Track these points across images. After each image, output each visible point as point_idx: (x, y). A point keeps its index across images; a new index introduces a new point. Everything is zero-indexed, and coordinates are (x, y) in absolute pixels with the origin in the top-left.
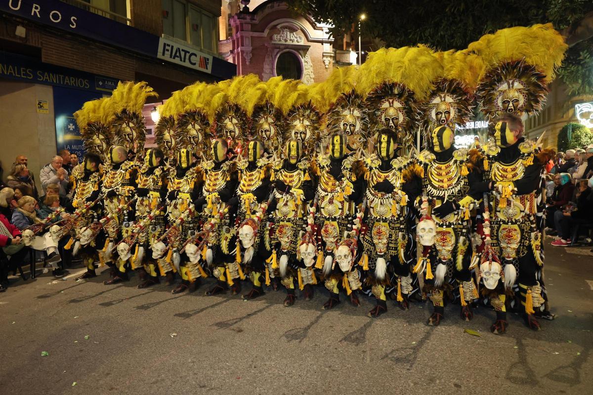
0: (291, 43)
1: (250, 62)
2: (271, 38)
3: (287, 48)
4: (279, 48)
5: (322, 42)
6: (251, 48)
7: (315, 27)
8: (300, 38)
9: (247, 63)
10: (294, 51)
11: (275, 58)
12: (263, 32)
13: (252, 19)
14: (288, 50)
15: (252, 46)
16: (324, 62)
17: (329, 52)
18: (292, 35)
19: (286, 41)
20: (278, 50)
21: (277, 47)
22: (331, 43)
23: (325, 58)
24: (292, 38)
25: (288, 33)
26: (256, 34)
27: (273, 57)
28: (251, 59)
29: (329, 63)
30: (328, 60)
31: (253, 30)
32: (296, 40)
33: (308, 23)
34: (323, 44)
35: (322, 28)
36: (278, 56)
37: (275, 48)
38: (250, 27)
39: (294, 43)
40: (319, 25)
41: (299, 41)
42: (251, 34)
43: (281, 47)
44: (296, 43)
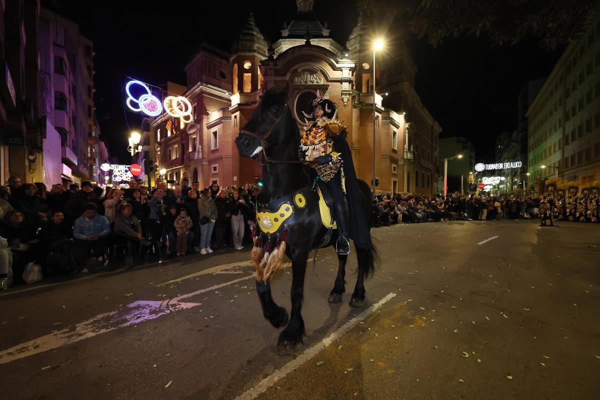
0: (311, 83)
2: (292, 80)
3: (307, 88)
4: (299, 89)
5: (341, 81)
7: (334, 68)
8: (320, 79)
10: (313, 91)
11: (295, 98)
12: (285, 75)
13: (275, 65)
14: (307, 90)
16: (343, 100)
17: (348, 89)
18: (312, 77)
19: (306, 82)
20: (298, 91)
21: (298, 88)
22: (350, 81)
23: (343, 96)
24: (311, 79)
25: (309, 76)
26: (278, 78)
27: (294, 97)
29: (348, 100)
30: (346, 98)
31: (276, 75)
32: (315, 81)
33: (328, 65)
34: (342, 84)
35: (341, 68)
36: (298, 96)
37: (296, 89)
38: (273, 72)
39: (313, 84)
40: (338, 66)
41: (319, 81)
42: (274, 78)
43: (301, 88)
44: (315, 83)
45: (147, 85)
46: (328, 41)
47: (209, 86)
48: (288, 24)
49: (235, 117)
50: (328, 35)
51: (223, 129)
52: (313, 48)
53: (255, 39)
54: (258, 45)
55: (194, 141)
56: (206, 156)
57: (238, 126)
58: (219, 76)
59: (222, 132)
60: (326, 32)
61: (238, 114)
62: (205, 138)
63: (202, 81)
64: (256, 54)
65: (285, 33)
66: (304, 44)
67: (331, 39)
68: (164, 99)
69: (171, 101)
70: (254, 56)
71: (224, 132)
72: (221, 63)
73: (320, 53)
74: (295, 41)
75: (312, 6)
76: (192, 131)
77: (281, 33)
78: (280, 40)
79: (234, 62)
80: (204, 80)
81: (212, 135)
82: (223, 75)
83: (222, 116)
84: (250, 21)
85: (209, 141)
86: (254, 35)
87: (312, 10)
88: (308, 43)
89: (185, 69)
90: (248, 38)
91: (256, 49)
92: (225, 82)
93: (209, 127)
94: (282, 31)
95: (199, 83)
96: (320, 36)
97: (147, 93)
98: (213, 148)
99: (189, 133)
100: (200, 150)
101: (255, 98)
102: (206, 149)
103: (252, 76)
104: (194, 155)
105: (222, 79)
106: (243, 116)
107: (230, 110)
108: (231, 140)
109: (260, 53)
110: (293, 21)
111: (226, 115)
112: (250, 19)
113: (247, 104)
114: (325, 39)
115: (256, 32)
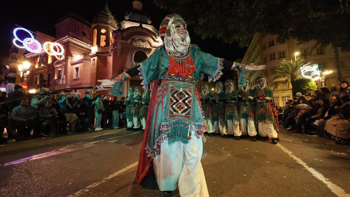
0: (142, 47)
1: (120, 54)
2: (132, 44)
3: (140, 49)
4: (136, 49)
6: (121, 48)
7: (155, 41)
8: (147, 45)
9: (118, 55)
10: (143, 51)
11: (133, 53)
12: (128, 40)
13: (122, 34)
14: (140, 50)
15: (121, 47)
18: (143, 43)
19: (140, 46)
20: (135, 50)
21: (135, 48)
24: (143, 45)
25: (141, 42)
26: (123, 41)
28: (120, 53)
31: (122, 39)
32: (145, 46)
33: (151, 39)
35: (158, 41)
36: (135, 52)
37: (134, 49)
38: (121, 38)
39: (144, 47)
40: (156, 40)
41: (147, 46)
42: (121, 41)
43: (137, 48)
44: (145, 47)
45: (31, 33)
46: (150, 27)
47: (74, 39)
48: (128, 14)
49: (94, 60)
50: (151, 23)
51: (84, 66)
52: (144, 29)
53: (109, 18)
54: (110, 21)
55: (59, 72)
56: (69, 83)
57: (96, 65)
58: (81, 34)
59: (82, 68)
60: (149, 22)
61: (96, 58)
62: (69, 70)
63: (69, 35)
64: (109, 26)
65: (127, 18)
66: (139, 26)
67: (152, 26)
68: (44, 43)
69: (49, 44)
70: (108, 27)
71: (84, 67)
72: (83, 27)
73: (148, 32)
74: (133, 23)
75: (141, 7)
76: (58, 66)
77: (124, 18)
78: (124, 21)
79: (95, 28)
80: (71, 35)
81: (75, 70)
82: (84, 34)
83: (83, 58)
84: (106, 7)
85: (72, 73)
86: (108, 15)
87: (141, 9)
88: (141, 26)
89: (56, 26)
90: (105, 16)
91: (109, 23)
92: (85, 38)
93: (73, 64)
94: (125, 17)
95: (67, 36)
96: (147, 24)
97: (31, 37)
98: (75, 77)
99: (55, 66)
100: (65, 78)
101: (108, 50)
102: (69, 78)
103: (106, 38)
104: (60, 81)
105: (84, 36)
106: (99, 60)
107: (90, 55)
108: (89, 73)
109: (112, 26)
110: (131, 13)
111: (86, 58)
112: (106, 6)
113: (102, 53)
114: (149, 25)
115: (109, 14)
